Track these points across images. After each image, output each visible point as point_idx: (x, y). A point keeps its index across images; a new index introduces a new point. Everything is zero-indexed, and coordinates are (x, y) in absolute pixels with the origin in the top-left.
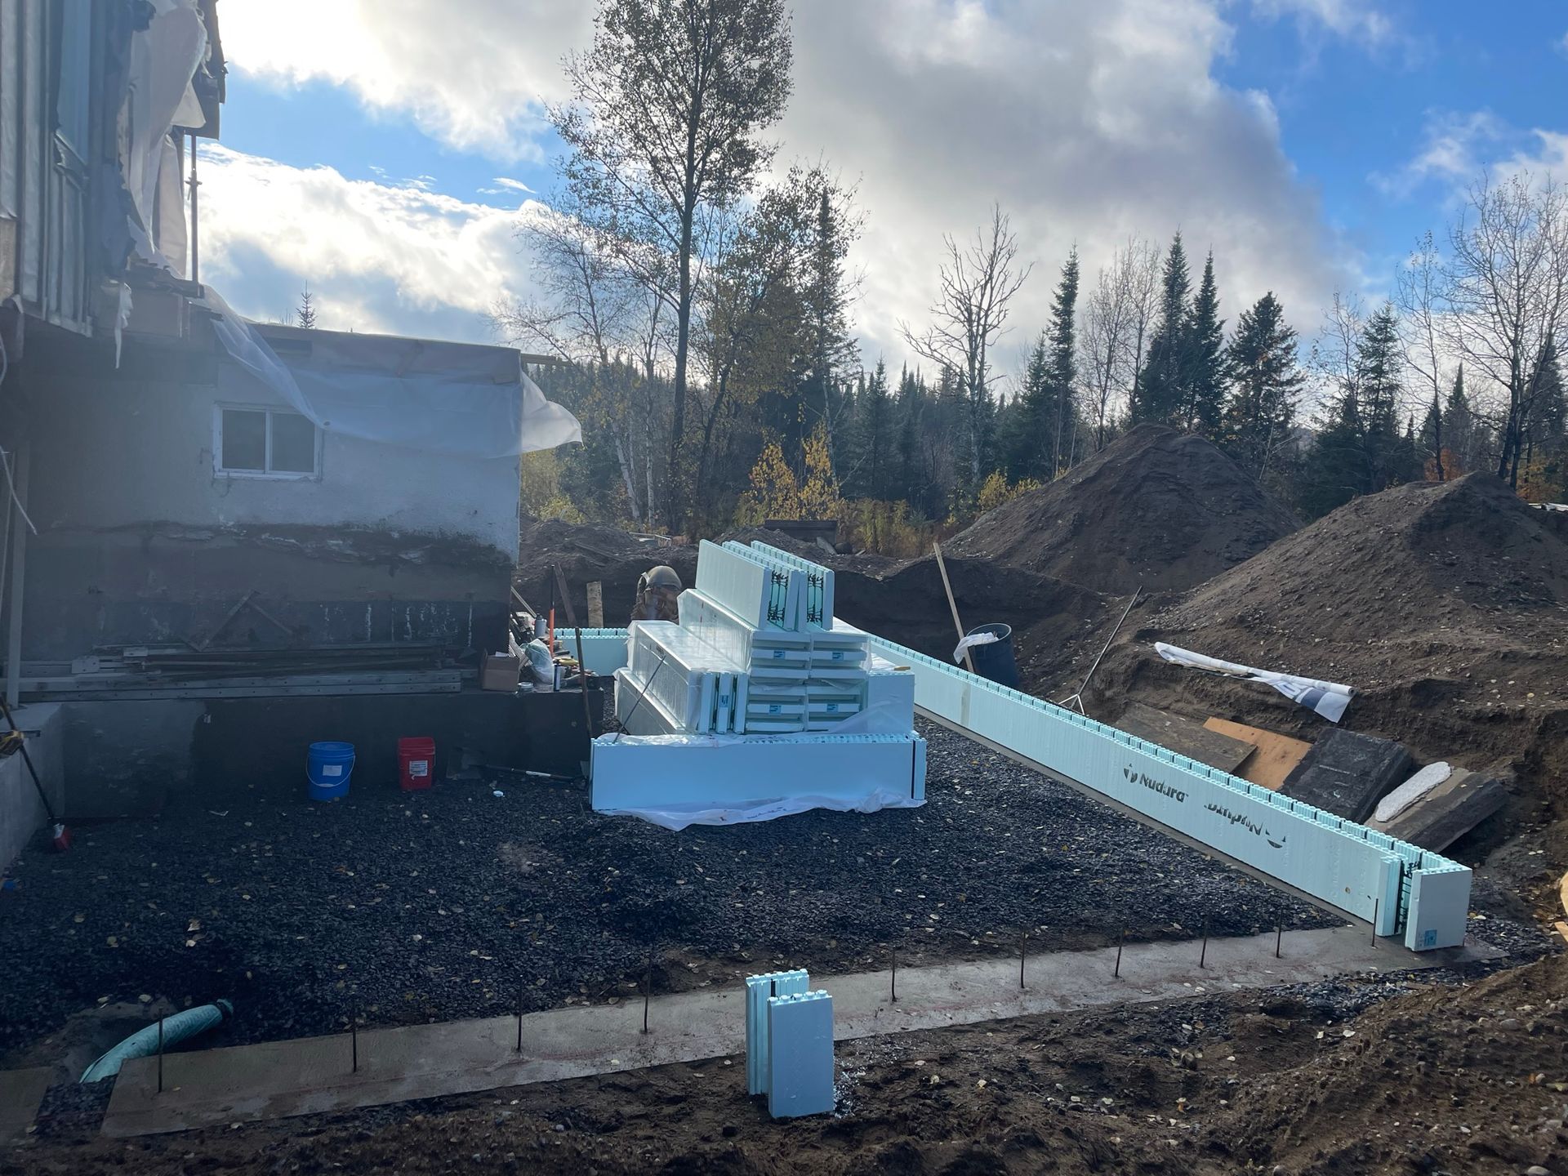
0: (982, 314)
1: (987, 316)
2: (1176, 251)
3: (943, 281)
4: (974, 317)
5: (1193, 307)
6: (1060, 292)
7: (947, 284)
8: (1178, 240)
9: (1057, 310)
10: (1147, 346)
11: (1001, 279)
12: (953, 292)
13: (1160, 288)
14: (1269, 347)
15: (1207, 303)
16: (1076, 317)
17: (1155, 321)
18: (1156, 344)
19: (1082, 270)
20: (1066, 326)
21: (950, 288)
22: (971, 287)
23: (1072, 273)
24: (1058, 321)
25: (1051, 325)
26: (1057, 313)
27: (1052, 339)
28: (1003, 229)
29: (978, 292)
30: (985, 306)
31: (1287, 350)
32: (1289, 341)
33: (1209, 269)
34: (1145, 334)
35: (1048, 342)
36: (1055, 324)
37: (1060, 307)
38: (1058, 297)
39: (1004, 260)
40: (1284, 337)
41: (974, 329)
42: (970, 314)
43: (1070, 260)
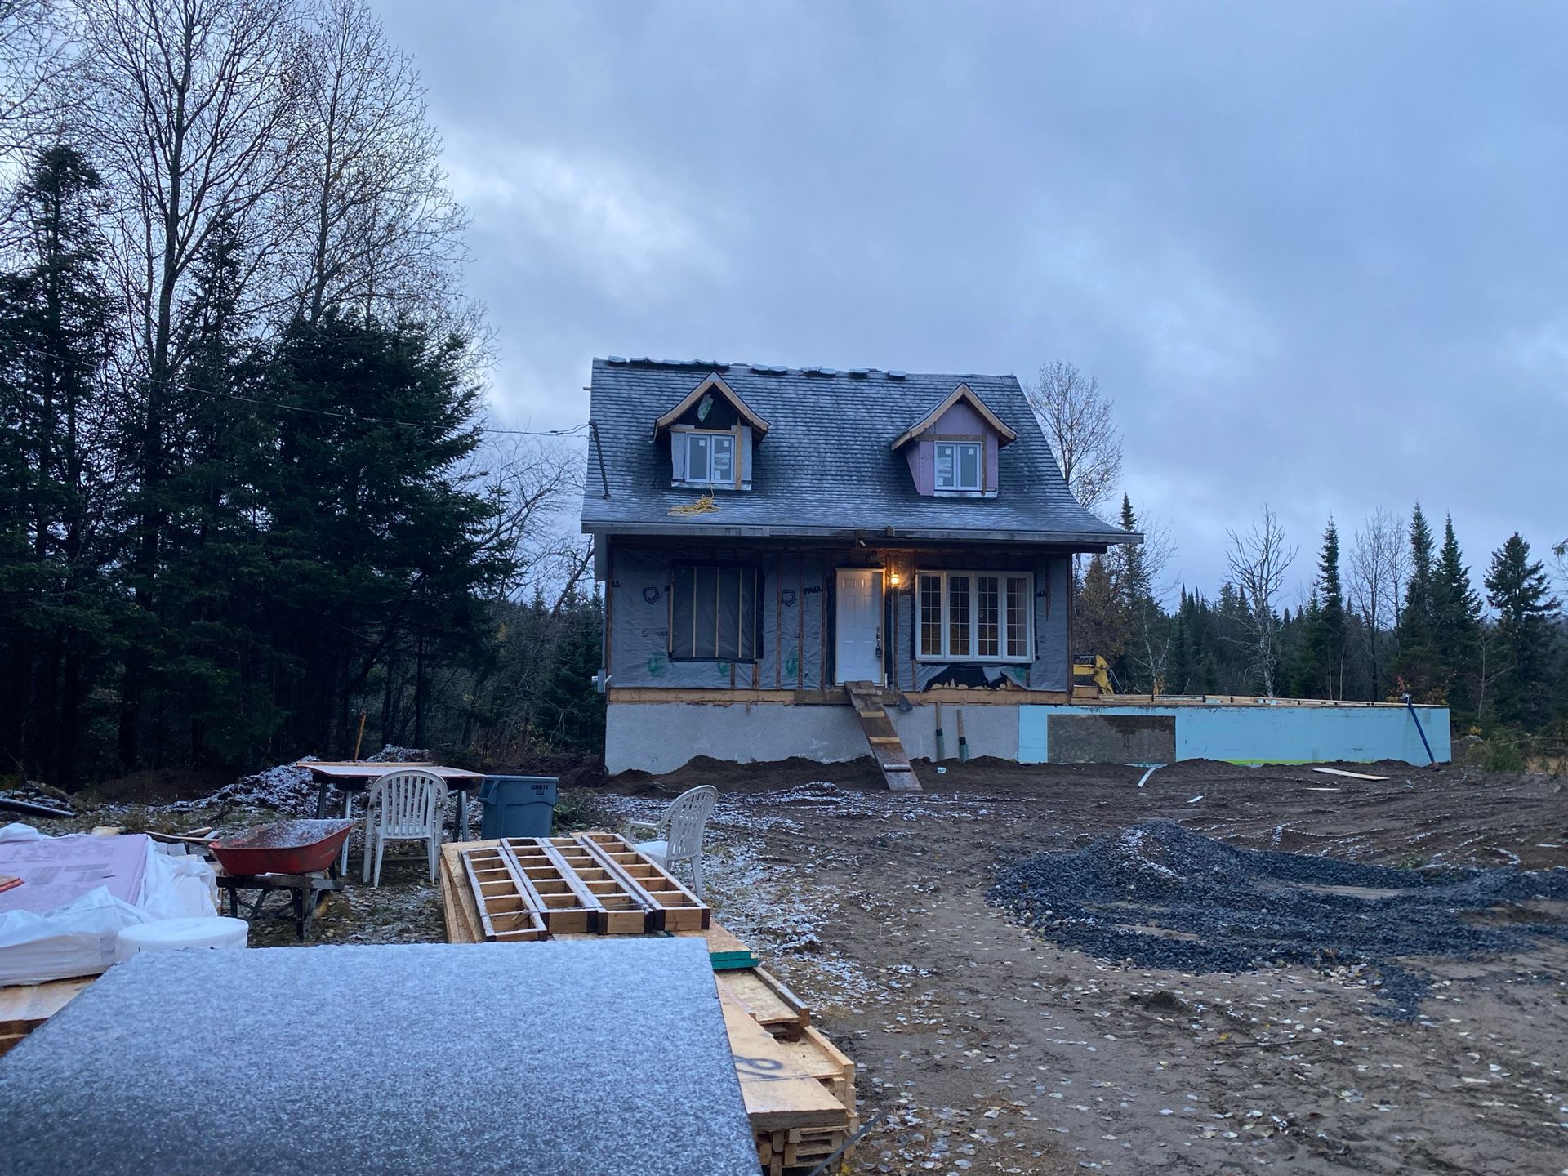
0: (1264, 582)
1: (1267, 584)
2: (1418, 517)
3: (1231, 563)
5: (1440, 558)
7: (1234, 565)
8: (1418, 509)
9: (1323, 567)
10: (1404, 591)
11: (1276, 554)
12: (1239, 569)
13: (1410, 547)
14: (1524, 579)
15: (1451, 554)
16: (1340, 571)
17: (1409, 570)
18: (1412, 587)
19: (1339, 534)
20: (1333, 578)
21: (1236, 567)
22: (1251, 565)
23: (1332, 537)
24: (1325, 575)
25: (1321, 580)
26: (1324, 569)
27: (1323, 589)
28: (1271, 523)
29: (1259, 567)
30: (1265, 576)
31: (1540, 580)
32: (1542, 572)
33: (1449, 528)
34: (1401, 581)
35: (1319, 592)
36: (1323, 577)
37: (1326, 564)
38: (1323, 557)
39: (1276, 542)
40: (1536, 570)
41: (1257, 594)
42: (1254, 584)
43: (1330, 528)
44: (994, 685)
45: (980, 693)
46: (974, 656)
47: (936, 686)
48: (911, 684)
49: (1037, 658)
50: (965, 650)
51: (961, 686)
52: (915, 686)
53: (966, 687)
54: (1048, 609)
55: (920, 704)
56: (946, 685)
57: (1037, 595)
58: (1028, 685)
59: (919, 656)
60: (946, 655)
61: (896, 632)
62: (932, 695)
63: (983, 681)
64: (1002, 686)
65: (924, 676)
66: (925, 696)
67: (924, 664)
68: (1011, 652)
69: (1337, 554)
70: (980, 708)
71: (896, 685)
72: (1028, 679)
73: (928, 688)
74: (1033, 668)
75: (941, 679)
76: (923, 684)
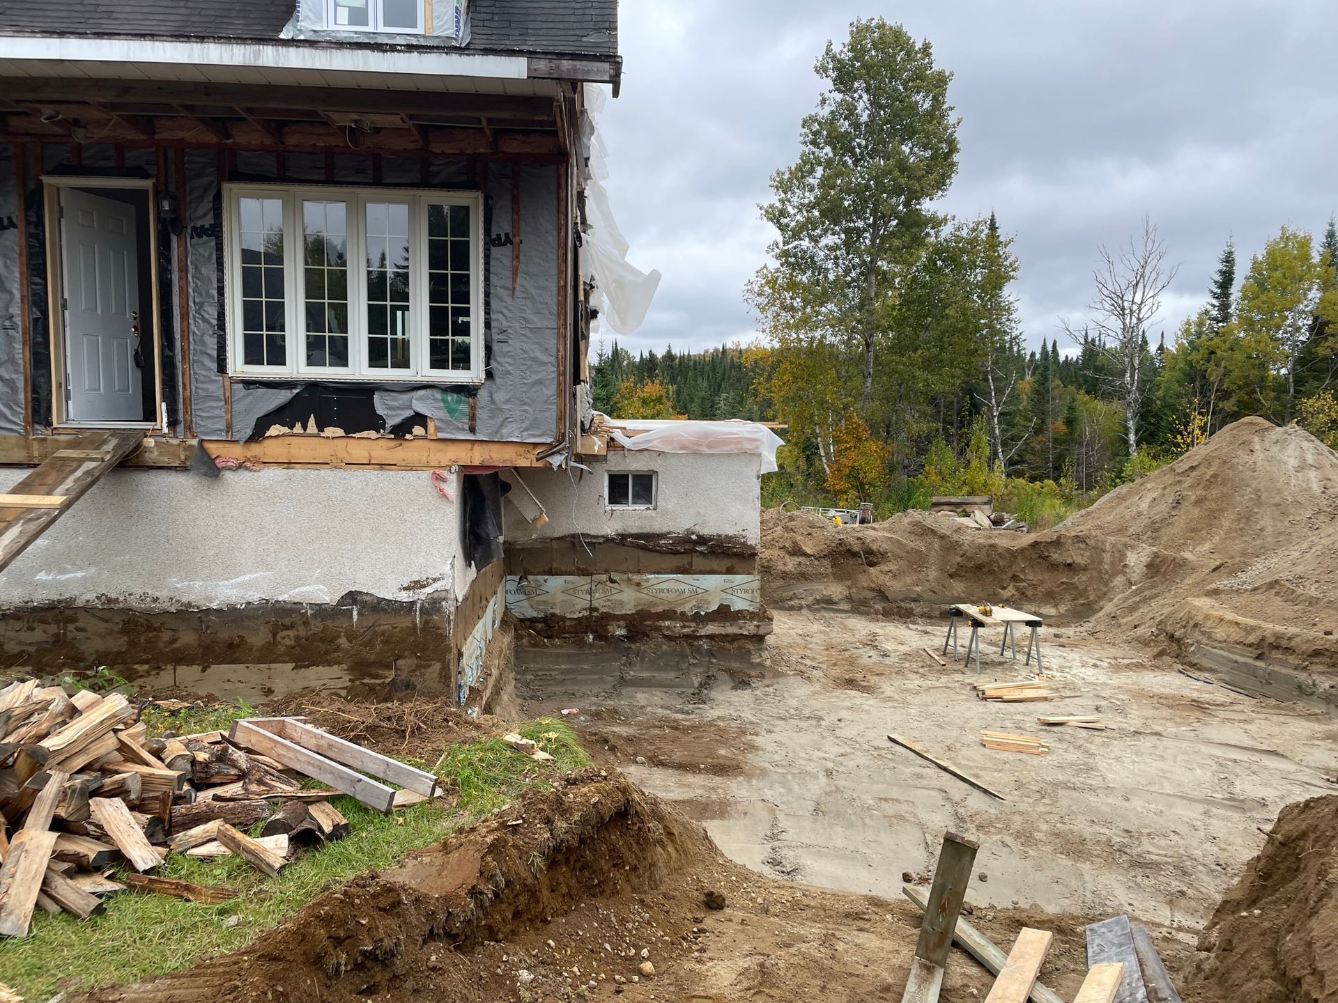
0: (1135, 308)
1: (1140, 309)
3: (1097, 284)
4: (1127, 312)
6: (1218, 278)
7: (1101, 286)
8: (1332, 225)
9: (1215, 294)
11: (1154, 276)
12: (1106, 292)
16: (1233, 299)
18: (1316, 318)
19: (1236, 256)
20: (1224, 307)
21: (1104, 290)
22: (1123, 288)
23: (1229, 260)
24: (1216, 303)
25: (1210, 307)
26: (1215, 296)
27: (1211, 318)
28: (1152, 236)
29: (1130, 291)
30: (1138, 299)
35: (1207, 322)
36: (1214, 306)
37: (1219, 291)
38: (1216, 282)
39: (1155, 261)
41: (1127, 321)
42: (1123, 309)
43: (1227, 249)
44: (401, 431)
45: (368, 445)
46: (359, 368)
47: (275, 430)
48: (222, 425)
49: (489, 375)
50: (341, 358)
51: (330, 431)
52: (229, 428)
53: (340, 432)
54: (515, 271)
55: (241, 466)
56: (298, 429)
57: (492, 241)
58: (472, 430)
59: (237, 365)
60: (297, 366)
61: (185, 316)
62: (267, 449)
63: (376, 423)
64: (418, 430)
65: (247, 412)
66: (256, 450)
67: (249, 383)
68: (438, 362)
69: (1232, 280)
70: (372, 475)
71: (189, 428)
72: (473, 418)
73: (258, 433)
74: (483, 395)
75: (284, 415)
76: (245, 427)
